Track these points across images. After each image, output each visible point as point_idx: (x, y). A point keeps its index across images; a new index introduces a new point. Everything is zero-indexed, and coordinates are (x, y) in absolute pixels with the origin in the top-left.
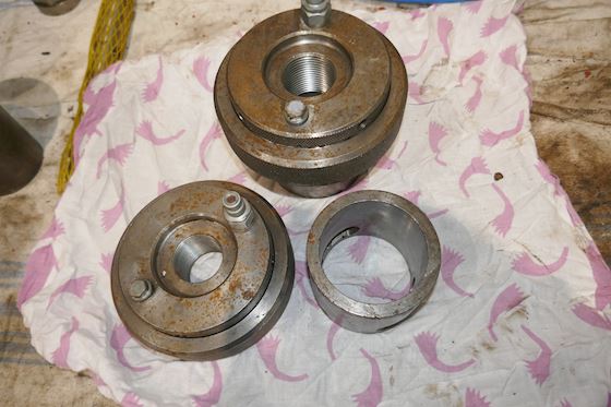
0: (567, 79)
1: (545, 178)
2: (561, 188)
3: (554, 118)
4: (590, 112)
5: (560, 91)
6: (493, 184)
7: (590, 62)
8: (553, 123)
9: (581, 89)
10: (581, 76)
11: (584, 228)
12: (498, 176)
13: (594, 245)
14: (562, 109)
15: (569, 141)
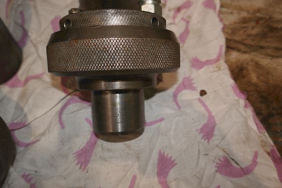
0: (245, 25)
1: (237, 95)
2: (247, 102)
3: (239, 50)
4: (262, 48)
5: (241, 32)
6: (199, 100)
7: (258, 15)
9: (254, 32)
10: (253, 23)
11: (266, 134)
12: (203, 93)
13: (275, 149)
14: (245, 44)
15: (250, 68)
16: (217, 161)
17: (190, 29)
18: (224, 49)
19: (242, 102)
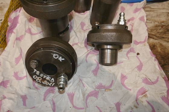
0: (156, 28)
1: (152, 55)
2: (156, 59)
3: (153, 38)
4: (163, 38)
5: (155, 31)
6: (137, 56)
7: (163, 24)
8: (153, 40)
9: (160, 31)
10: (160, 27)
11: (163, 71)
12: (138, 54)
13: (166, 76)
14: (156, 36)
15: (158, 46)
16: (143, 78)
17: (133, 29)
18: (147, 37)
19: (154, 58)
